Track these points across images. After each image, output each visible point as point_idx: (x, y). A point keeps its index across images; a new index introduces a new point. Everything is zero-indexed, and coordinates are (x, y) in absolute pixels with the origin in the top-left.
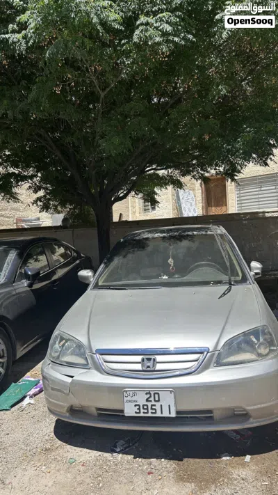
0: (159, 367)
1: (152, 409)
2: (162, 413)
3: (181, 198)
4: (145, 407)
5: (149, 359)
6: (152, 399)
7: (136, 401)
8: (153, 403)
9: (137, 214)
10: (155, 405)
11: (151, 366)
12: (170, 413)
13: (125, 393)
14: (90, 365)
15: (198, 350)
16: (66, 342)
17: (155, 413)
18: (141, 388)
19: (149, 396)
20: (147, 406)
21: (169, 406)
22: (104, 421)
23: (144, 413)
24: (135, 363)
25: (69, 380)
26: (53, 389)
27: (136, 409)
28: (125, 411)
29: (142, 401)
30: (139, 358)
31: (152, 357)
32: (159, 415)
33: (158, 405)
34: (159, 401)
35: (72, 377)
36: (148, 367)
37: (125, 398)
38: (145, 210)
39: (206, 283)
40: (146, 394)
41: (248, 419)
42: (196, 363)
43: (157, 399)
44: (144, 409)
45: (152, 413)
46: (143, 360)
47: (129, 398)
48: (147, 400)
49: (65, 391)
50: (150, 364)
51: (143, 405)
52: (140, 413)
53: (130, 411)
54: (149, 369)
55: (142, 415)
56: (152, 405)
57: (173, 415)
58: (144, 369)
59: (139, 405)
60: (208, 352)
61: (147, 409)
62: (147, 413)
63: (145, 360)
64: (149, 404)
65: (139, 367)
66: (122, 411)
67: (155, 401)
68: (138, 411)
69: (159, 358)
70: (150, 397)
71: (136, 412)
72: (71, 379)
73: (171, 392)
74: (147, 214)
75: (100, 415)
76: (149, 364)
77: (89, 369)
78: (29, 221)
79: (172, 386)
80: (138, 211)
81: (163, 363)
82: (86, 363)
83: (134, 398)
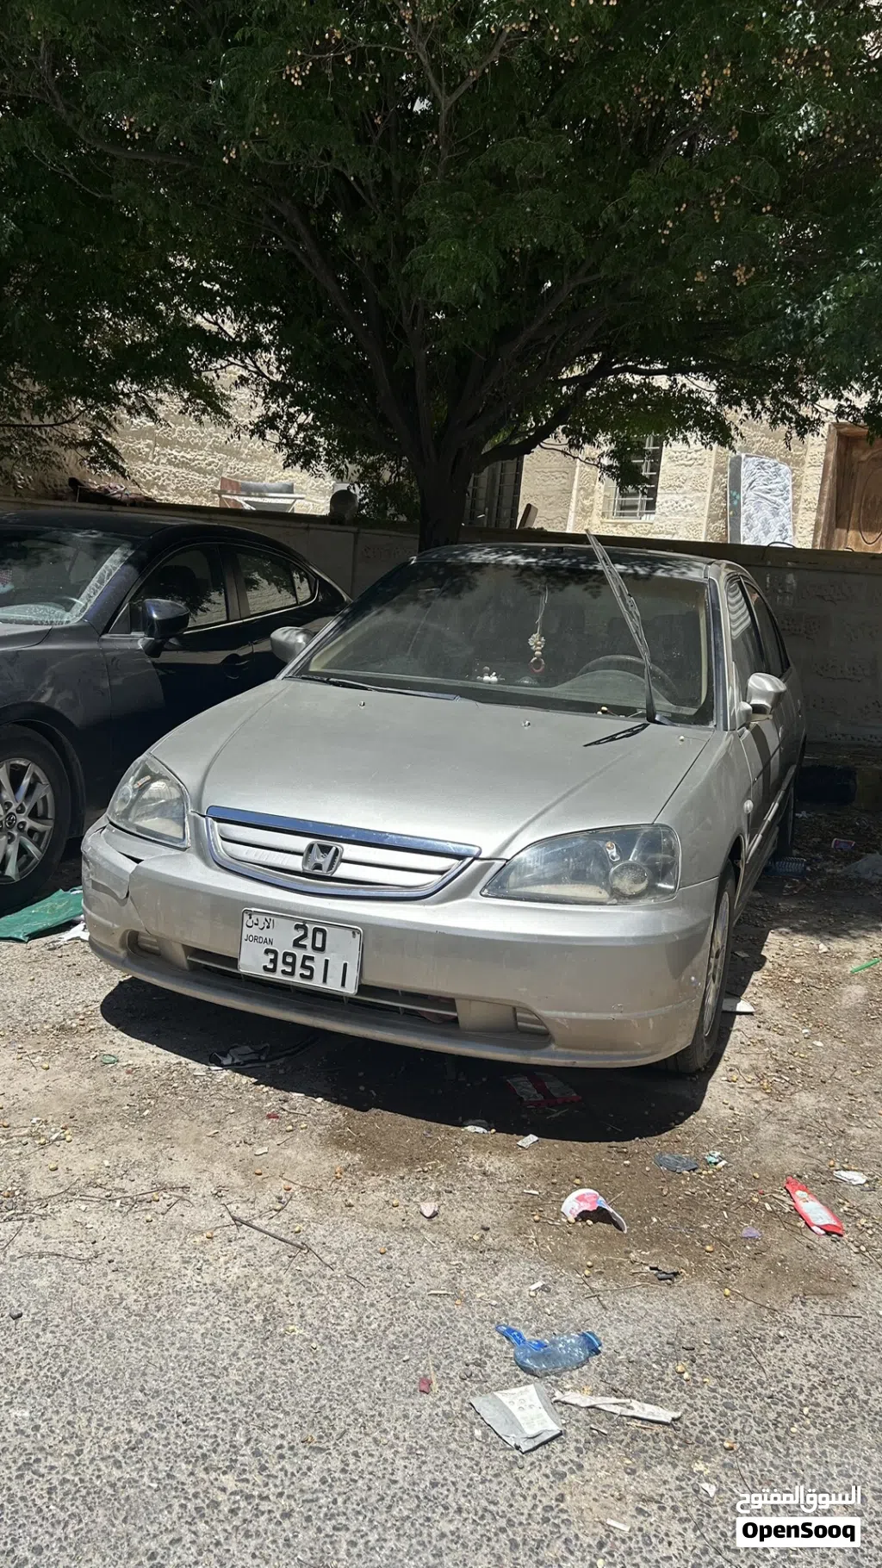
0: (343, 871)
1: (303, 966)
2: (325, 981)
3: (745, 483)
4: (289, 960)
5: (325, 849)
6: (308, 942)
7: (271, 942)
8: (310, 952)
9: (596, 520)
10: (312, 959)
11: (325, 866)
12: (343, 984)
13: (246, 917)
14: (188, 843)
15: (452, 848)
16: (153, 780)
17: (310, 977)
18: (285, 913)
19: (302, 933)
20: (294, 956)
21: (345, 965)
22: (198, 983)
23: (284, 972)
24: (290, 851)
25: (131, 866)
26: (95, 885)
27: (266, 960)
28: (242, 962)
29: (284, 944)
30: (302, 843)
31: (334, 845)
32: (317, 982)
33: (319, 959)
34: (322, 949)
35: (138, 861)
36: (319, 867)
37: (246, 931)
38: (622, 508)
39: (589, 708)
40: (297, 927)
41: (547, 1045)
42: (437, 878)
43: (319, 944)
44: (285, 962)
45: (302, 976)
46: (311, 847)
47: (255, 931)
48: (296, 944)
49: (118, 894)
50: (325, 860)
51: (286, 954)
52: (274, 970)
53: (252, 962)
54: (317, 872)
55: (278, 976)
56: (305, 958)
57: (351, 989)
58: (308, 869)
59: (275, 953)
60: (476, 858)
61: (293, 965)
62: (292, 974)
63: (316, 848)
64: (300, 954)
65: (296, 863)
66: (234, 962)
67: (314, 948)
68: (271, 966)
69: (349, 851)
70: (305, 936)
71: (265, 968)
72: (136, 864)
73: (354, 932)
74: (626, 520)
75: (194, 967)
76: (320, 860)
77: (184, 849)
78: (261, 492)
79: (359, 920)
80: (598, 507)
81: (356, 863)
82: (180, 836)
83: (266, 934)
